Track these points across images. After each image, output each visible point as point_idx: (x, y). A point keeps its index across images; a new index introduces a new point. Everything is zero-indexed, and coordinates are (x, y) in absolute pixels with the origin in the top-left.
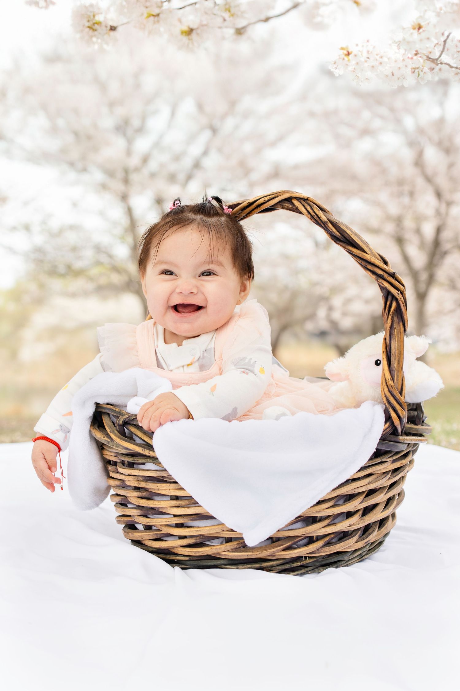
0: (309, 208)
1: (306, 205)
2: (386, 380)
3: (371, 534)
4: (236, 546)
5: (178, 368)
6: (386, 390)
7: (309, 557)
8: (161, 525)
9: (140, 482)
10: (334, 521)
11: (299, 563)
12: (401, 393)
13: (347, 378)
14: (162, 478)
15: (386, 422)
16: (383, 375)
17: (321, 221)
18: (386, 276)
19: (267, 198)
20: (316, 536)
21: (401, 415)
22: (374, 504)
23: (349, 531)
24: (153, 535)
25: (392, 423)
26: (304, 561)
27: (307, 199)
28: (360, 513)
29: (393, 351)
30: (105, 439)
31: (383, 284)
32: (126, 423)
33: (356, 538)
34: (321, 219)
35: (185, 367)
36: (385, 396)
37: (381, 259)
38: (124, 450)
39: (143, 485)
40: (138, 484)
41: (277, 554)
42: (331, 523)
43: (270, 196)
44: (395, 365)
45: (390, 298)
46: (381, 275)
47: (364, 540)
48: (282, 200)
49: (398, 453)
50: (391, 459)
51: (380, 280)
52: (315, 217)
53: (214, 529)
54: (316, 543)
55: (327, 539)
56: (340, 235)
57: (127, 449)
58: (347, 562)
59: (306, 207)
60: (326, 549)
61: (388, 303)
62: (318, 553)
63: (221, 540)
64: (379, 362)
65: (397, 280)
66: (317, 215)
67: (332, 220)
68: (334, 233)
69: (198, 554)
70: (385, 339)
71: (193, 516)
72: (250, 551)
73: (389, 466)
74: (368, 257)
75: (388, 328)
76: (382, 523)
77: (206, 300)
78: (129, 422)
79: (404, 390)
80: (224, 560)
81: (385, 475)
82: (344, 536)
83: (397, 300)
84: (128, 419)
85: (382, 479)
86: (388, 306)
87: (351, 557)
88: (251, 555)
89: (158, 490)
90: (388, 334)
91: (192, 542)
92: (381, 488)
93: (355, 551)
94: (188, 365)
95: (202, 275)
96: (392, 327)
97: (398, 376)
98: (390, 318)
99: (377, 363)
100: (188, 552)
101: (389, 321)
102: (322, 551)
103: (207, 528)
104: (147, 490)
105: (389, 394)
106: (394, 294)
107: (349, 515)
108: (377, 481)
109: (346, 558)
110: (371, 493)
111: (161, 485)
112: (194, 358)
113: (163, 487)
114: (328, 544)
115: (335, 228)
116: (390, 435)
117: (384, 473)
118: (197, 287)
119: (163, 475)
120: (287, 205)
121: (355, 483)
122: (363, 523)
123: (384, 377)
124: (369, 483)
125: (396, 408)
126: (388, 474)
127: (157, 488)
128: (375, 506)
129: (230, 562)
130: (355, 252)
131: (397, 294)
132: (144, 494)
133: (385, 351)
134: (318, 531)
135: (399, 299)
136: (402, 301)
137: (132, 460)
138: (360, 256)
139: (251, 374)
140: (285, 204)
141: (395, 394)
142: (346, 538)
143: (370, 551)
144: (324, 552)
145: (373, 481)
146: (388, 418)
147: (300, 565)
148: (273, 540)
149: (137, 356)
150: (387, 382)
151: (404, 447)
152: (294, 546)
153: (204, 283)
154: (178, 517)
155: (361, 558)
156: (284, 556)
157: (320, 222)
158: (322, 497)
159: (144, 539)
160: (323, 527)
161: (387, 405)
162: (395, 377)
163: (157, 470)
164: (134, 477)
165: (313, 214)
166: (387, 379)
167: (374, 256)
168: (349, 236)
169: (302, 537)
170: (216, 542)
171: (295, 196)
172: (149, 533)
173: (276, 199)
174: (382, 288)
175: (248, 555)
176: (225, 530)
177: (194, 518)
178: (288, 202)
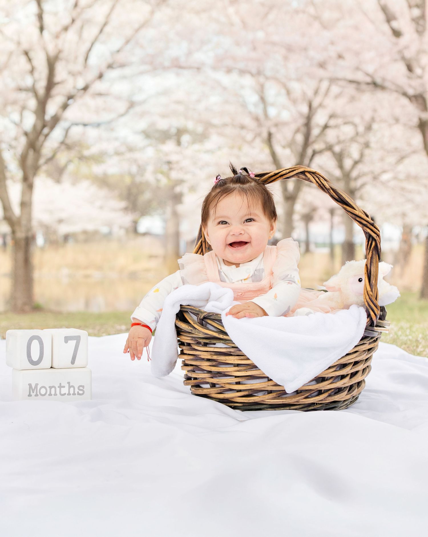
0: (317, 179)
1: (315, 177)
2: (367, 292)
3: (354, 391)
4: (275, 396)
5: (238, 281)
6: (367, 297)
7: (319, 403)
8: (224, 383)
9: (212, 356)
10: (334, 381)
11: (313, 407)
12: (376, 299)
13: (340, 290)
14: (229, 353)
15: (368, 318)
16: (365, 288)
17: (326, 188)
18: (368, 225)
19: (288, 171)
20: (324, 390)
21: (377, 313)
22: (356, 371)
23: (342, 388)
24: (218, 390)
25: (371, 319)
26: (315, 406)
27: (315, 173)
28: (349, 376)
29: (372, 273)
30: (189, 328)
31: (367, 230)
32: (205, 318)
33: (346, 392)
34: (326, 187)
35: (243, 281)
36: (367, 301)
37: (364, 214)
38: (204, 335)
39: (215, 357)
40: (211, 357)
41: (300, 401)
42: (332, 382)
43: (290, 170)
44: (374, 282)
45: (371, 239)
46: (365, 224)
47: (350, 394)
48: (298, 173)
49: (372, 338)
50: (368, 342)
51: (365, 228)
52: (322, 185)
53: (262, 385)
54: (324, 394)
55: (330, 392)
56: (338, 197)
57: (206, 334)
58: (339, 408)
59: (315, 178)
60: (329, 398)
61: (370, 242)
62: (325, 401)
63: (264, 392)
64: (361, 280)
65: (375, 227)
66: (323, 184)
67: (333, 187)
68: (334, 196)
69: (250, 401)
70: (367, 265)
71: (248, 377)
72: (284, 399)
73: (367, 347)
74: (357, 212)
75: (370, 258)
76: (359, 384)
77: (251, 238)
78: (207, 317)
79: (378, 297)
80: (267, 405)
81: (365, 352)
82: (339, 390)
83: (375, 240)
84: (207, 315)
85: (364, 354)
86: (369, 244)
87: (342, 405)
88: (285, 401)
89: (226, 360)
90: (369, 262)
91: (246, 394)
92: (361, 360)
93: (344, 401)
94: (244, 280)
95: (245, 222)
96: (372, 258)
97: (375, 289)
98: (371, 252)
99: (360, 280)
100: (244, 400)
101: (370, 254)
102: (327, 399)
103: (258, 384)
104: (216, 361)
105: (370, 300)
106: (374, 236)
107: (343, 377)
108: (360, 356)
109: (339, 405)
110: (356, 363)
111: (228, 357)
112: (249, 275)
113: (230, 358)
114: (330, 395)
115: (335, 193)
116: (369, 326)
117: (364, 351)
118: (244, 230)
119: (231, 351)
120: (301, 176)
121: (348, 356)
122: (351, 382)
123: (366, 289)
124: (356, 357)
125: (373, 309)
126: (366, 352)
127: (225, 359)
128: (357, 372)
129: (270, 406)
130: (348, 209)
131: (376, 237)
132: (214, 363)
133: (367, 273)
134: (326, 387)
135: (377, 240)
136: (378, 241)
137: (209, 342)
138: (351, 212)
139: (293, 284)
140: (300, 176)
141: (373, 300)
142: (340, 392)
143: (351, 403)
144: (328, 400)
145: (358, 355)
146: (369, 316)
147: (313, 408)
148: (298, 392)
149: (206, 275)
150: (368, 292)
151: (377, 334)
152: (310, 396)
153: (248, 227)
154: (238, 378)
155: (347, 407)
156: (305, 402)
157: (324, 188)
158: (331, 365)
159: (211, 393)
160: (329, 384)
161: (368, 307)
162: (373, 289)
163: (227, 348)
164: (208, 353)
165: (320, 183)
166: (368, 290)
167: (360, 211)
168: (344, 198)
169: (316, 391)
170: (260, 394)
171: (307, 171)
172: (215, 389)
173: (294, 172)
174: (366, 233)
175: (283, 401)
176: (269, 385)
177: (249, 378)
178: (302, 174)
